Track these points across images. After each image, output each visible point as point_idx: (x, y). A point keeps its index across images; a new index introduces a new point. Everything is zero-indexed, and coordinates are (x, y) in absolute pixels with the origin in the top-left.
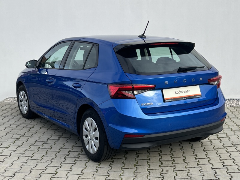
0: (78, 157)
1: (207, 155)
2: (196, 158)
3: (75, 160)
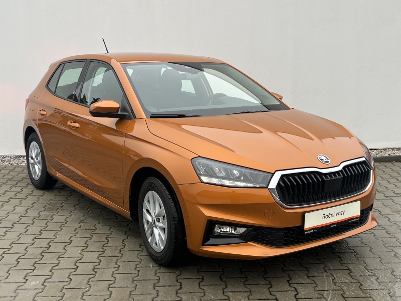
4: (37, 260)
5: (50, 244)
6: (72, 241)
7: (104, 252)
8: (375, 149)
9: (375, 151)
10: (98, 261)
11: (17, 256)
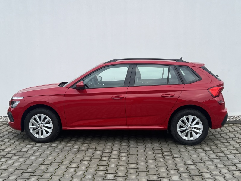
0: (34, 172)
1: (147, 168)
2: (137, 171)
3: (30, 175)
4: (32, 173)
5: (40, 165)
6: (51, 164)
7: (67, 170)
8: (232, 116)
9: (232, 117)
10: (63, 175)
11: (22, 171)
